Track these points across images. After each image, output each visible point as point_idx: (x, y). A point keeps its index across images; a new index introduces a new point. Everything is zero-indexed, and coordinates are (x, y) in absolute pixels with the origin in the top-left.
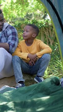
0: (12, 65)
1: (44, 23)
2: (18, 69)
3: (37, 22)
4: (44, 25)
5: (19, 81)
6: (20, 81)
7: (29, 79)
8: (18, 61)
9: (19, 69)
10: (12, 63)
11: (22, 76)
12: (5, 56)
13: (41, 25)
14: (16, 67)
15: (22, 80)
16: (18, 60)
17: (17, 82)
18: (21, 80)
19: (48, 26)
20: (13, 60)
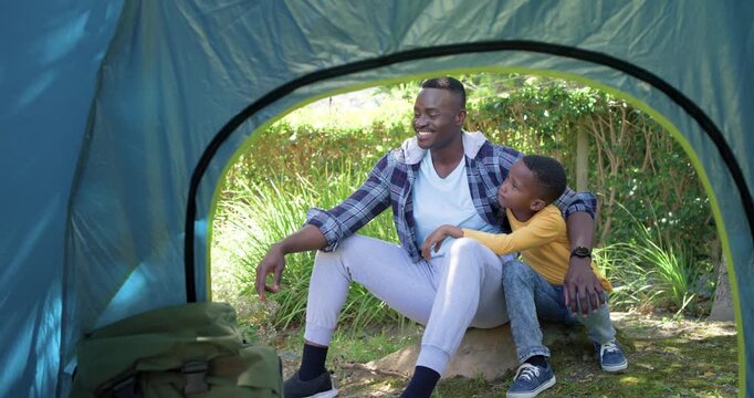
0: (502, 293)
1: (591, 99)
2: (526, 312)
3: (565, 96)
4: (590, 105)
5: (528, 357)
6: (532, 354)
7: (561, 338)
8: (523, 283)
9: (531, 312)
10: (502, 287)
11: (540, 335)
12: (481, 269)
13: (579, 107)
14: (518, 303)
15: (541, 353)
16: (523, 278)
17: (523, 360)
18: (538, 353)
19: (607, 111)
20: (508, 276)
